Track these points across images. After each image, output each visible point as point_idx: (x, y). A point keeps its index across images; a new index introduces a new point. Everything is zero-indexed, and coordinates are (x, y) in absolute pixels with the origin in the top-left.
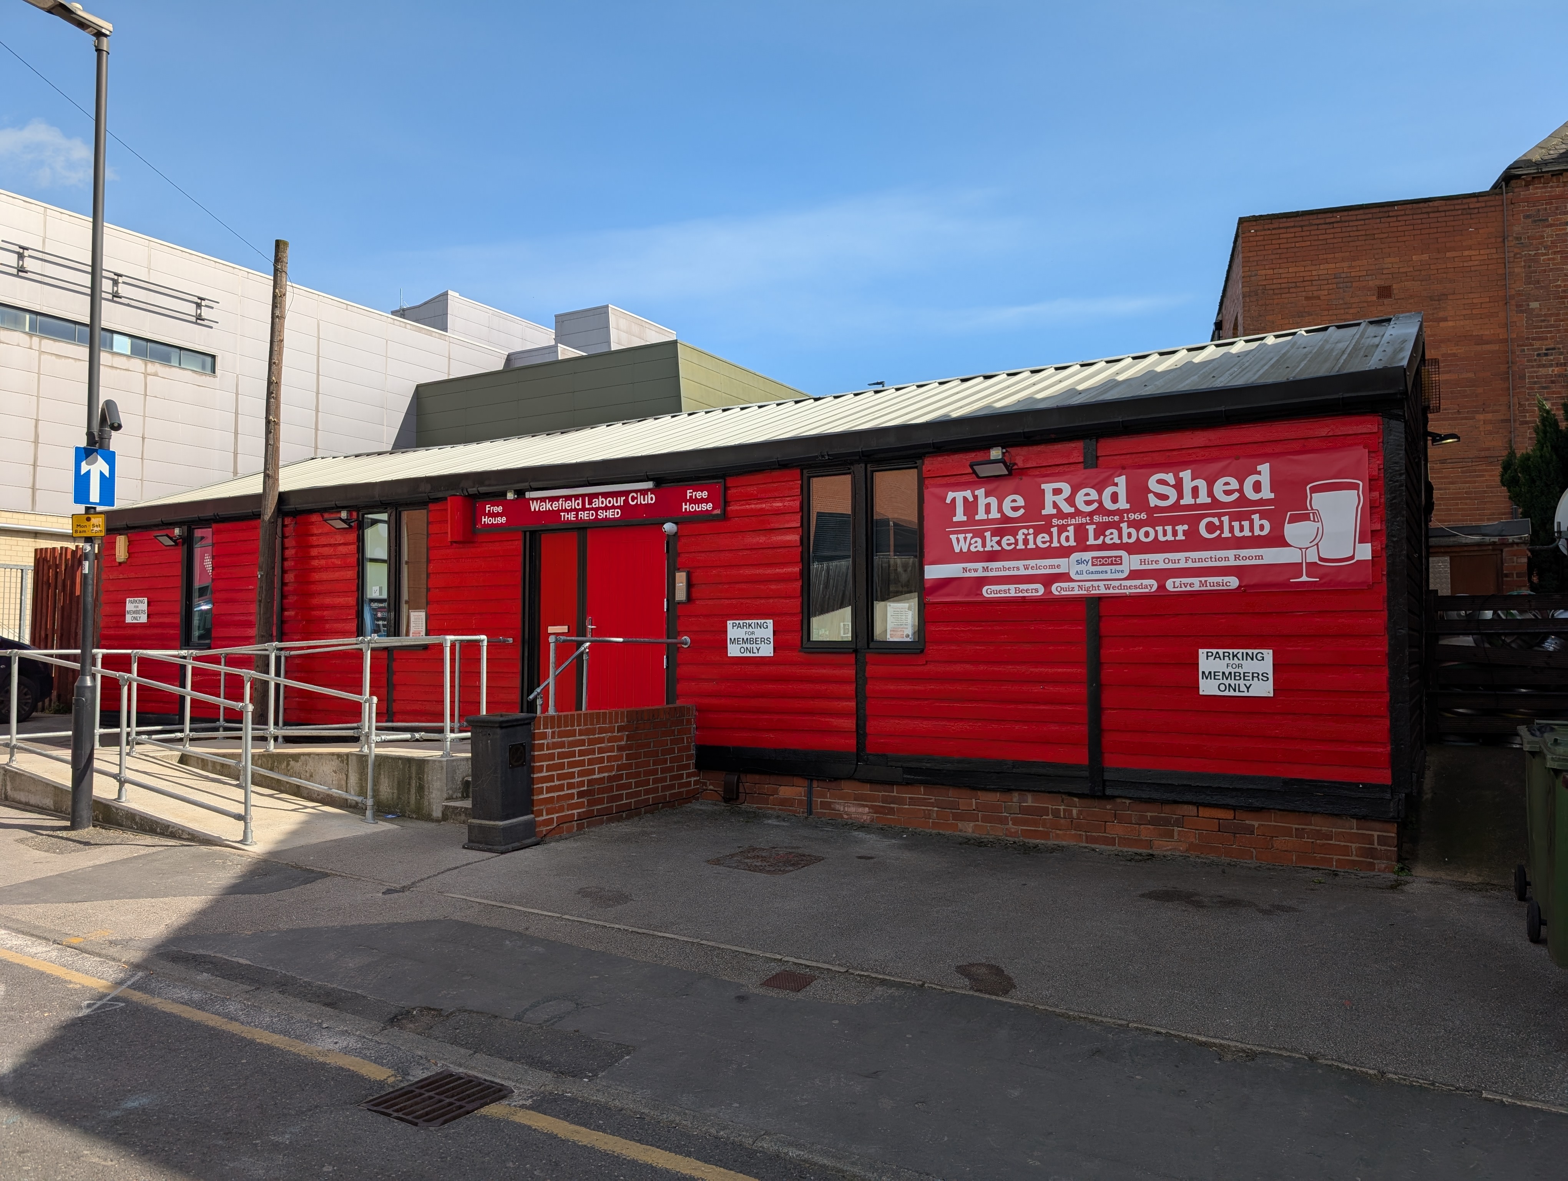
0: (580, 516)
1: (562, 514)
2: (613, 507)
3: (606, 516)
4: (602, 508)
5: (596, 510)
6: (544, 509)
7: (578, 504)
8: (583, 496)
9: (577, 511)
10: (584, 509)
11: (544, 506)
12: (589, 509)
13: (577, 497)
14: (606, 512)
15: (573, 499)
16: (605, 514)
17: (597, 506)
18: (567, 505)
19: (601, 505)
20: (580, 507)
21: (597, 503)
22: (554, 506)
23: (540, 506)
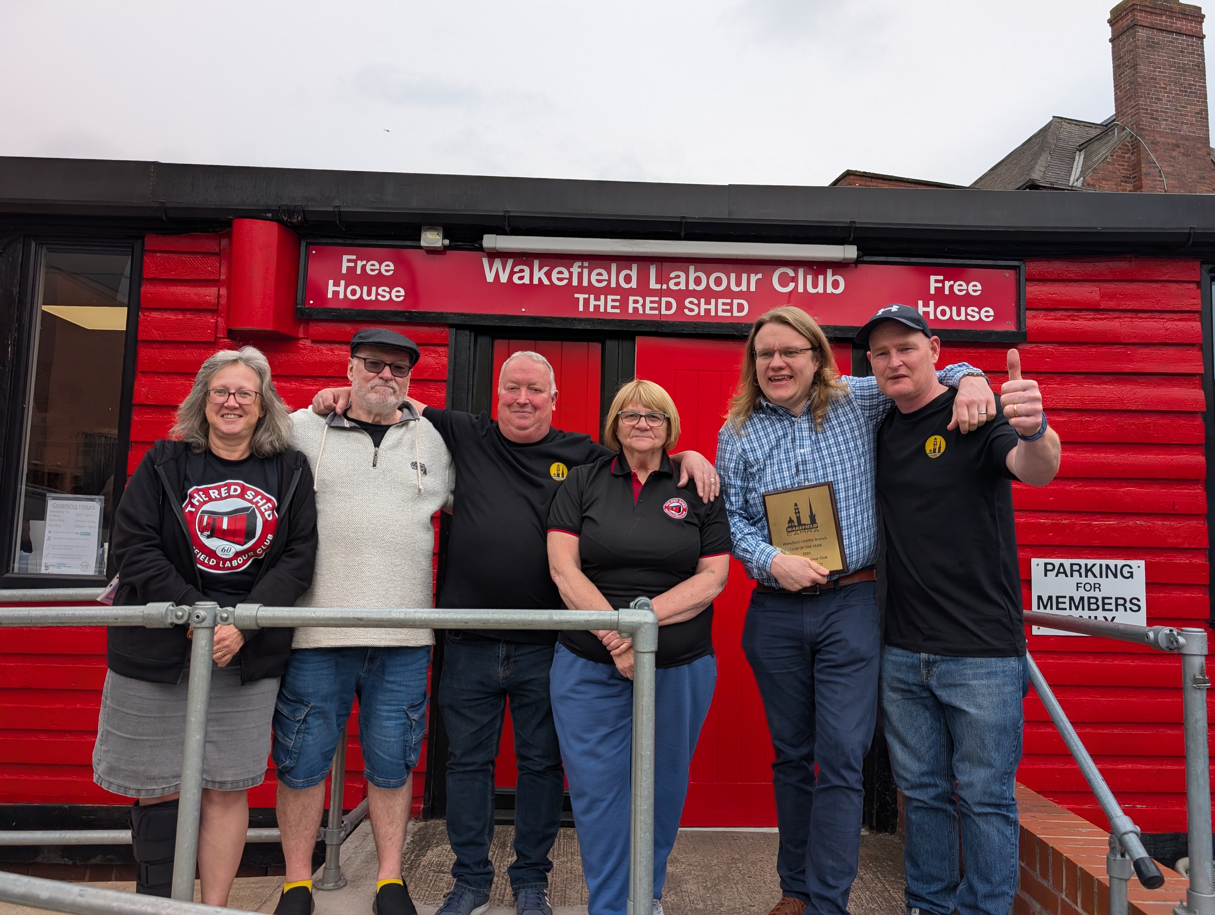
0: (631, 306)
1: (581, 297)
2: (728, 293)
3: (708, 311)
4: (697, 294)
5: (681, 296)
6: (526, 281)
7: (628, 279)
8: (644, 260)
9: (625, 294)
10: (643, 290)
11: (527, 274)
12: (660, 293)
13: (625, 260)
14: (708, 303)
15: (614, 267)
16: (703, 306)
17: (683, 286)
18: (594, 277)
19: (692, 286)
20: (634, 284)
21: (683, 279)
22: (554, 276)
23: (512, 273)
